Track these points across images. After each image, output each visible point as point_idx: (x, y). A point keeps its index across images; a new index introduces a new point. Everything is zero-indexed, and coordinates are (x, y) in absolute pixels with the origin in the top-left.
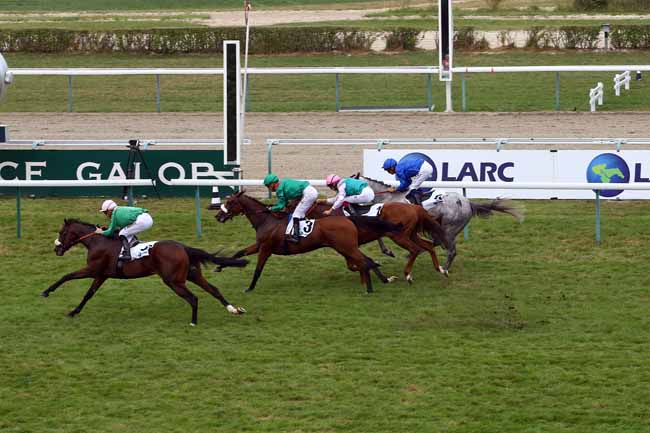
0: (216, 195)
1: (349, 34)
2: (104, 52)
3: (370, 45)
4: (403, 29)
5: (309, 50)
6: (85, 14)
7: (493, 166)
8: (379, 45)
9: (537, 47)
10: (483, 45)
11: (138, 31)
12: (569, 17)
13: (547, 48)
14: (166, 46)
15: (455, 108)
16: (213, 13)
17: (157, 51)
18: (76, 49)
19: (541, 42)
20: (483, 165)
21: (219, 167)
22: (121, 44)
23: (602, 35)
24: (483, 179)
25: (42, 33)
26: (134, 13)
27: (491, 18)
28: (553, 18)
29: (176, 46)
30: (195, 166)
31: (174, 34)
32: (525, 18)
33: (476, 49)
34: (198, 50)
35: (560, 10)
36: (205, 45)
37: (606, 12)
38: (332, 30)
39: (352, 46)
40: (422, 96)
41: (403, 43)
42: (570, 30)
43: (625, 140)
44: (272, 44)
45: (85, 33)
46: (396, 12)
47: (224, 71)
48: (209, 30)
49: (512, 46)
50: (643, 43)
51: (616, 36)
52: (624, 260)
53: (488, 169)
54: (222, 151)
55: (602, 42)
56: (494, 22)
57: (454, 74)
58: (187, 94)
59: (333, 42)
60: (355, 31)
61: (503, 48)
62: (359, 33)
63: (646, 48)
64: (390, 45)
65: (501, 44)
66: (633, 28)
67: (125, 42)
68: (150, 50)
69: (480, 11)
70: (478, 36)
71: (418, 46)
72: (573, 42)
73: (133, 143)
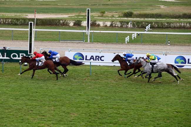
1: (64, 21)
3: (69, 24)
4: (78, 20)
5: (53, 25)
7: (99, 57)
8: (72, 24)
10: (99, 25)
11: (8, 18)
12: (122, 18)
13: (115, 26)
14: (15, 23)
15: (90, 41)
16: (29, 14)
17: (13, 24)
19: (114, 25)
21: (27, 55)
22: (3, 22)
23: (130, 23)
24: (96, 60)
26: (8, 14)
28: (117, 19)
29: (18, 23)
30: (21, 54)
31: (17, 20)
32: (110, 18)
33: (97, 26)
34: (24, 24)
35: (119, 17)
37: (131, 17)
38: (59, 20)
39: (65, 24)
41: (78, 24)
42: (121, 22)
46: (77, 16)
47: (29, 30)
48: (27, 19)
49: (106, 26)
51: (133, 24)
53: (97, 57)
54: (28, 51)
55: (130, 25)
56: (102, 19)
57: (90, 32)
58: (20, 35)
59: (59, 23)
60: (65, 20)
61: (104, 26)
62: (66, 21)
63: (141, 27)
64: (75, 24)
65: (103, 25)
66: (138, 22)
67: (4, 21)
68: (11, 23)
69: (99, 16)
70: (98, 23)
71: (82, 25)
72: (122, 25)
73: (4, 48)
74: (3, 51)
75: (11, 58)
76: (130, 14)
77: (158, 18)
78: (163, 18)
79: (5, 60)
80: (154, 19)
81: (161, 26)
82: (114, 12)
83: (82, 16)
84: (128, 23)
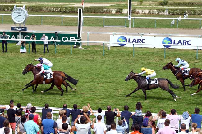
0: (75, 44)
2: (50, 12)
3: (112, 12)
4: (119, 9)
5: (97, 13)
6: (45, 3)
7: (140, 40)
8: (114, 12)
9: (151, 14)
10: (138, 13)
11: (58, 7)
12: (158, 7)
13: (153, 14)
14: (64, 11)
15: (131, 27)
16: (75, 4)
17: (62, 12)
18: (43, 11)
19: (152, 12)
20: (138, 39)
21: (76, 38)
23: (166, 11)
24: (138, 42)
25: (36, 7)
26: (57, 3)
27: (140, 7)
28: (154, 7)
29: (67, 11)
30: (70, 38)
31: (66, 8)
32: (148, 7)
33: (136, 13)
34: (71, 12)
35: (156, 5)
36: (73, 11)
37: (167, 6)
38: (103, 8)
39: (107, 12)
40: (123, 24)
41: (119, 11)
42: (158, 10)
43: (172, 35)
44: (89, 11)
45: (46, 7)
46: (118, 5)
47: (78, 16)
48: (74, 7)
49: (145, 13)
50: (175, 13)
51: (169, 11)
54: (77, 34)
55: (166, 13)
57: (132, 19)
58: (68, 22)
59: (103, 11)
60: (108, 9)
61: (143, 13)
62: (109, 9)
63: (176, 14)
64: (116, 12)
65: (142, 13)
66: (173, 10)
67: (55, 9)
68: (60, 12)
69: (137, 5)
70: (137, 10)
71: (123, 12)
72: (159, 13)
73: (56, 32)
74: (56, 35)
75: (62, 41)
76: (166, 3)
77: (190, 7)
78: (195, 6)
79: (57, 43)
80: (187, 7)
81: (194, 14)
82: (151, 1)
83: (123, 5)
84: (164, 11)
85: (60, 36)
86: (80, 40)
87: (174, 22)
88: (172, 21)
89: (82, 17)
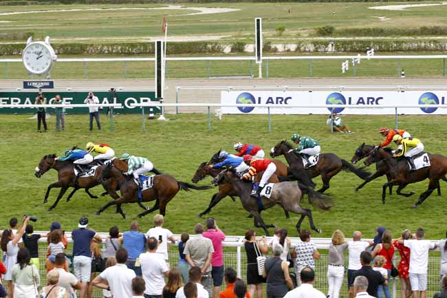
0: (151, 112)
1: (213, 45)
2: (101, 53)
3: (223, 50)
4: (238, 43)
5: (195, 53)
6: (93, 38)
7: (282, 98)
8: (228, 49)
9: (300, 51)
10: (276, 50)
11: (117, 44)
12: (315, 38)
13: (305, 51)
14: (128, 50)
15: (263, 76)
16: (151, 38)
17: (125, 53)
18: (88, 52)
19: (302, 48)
20: (278, 98)
21: (153, 99)
22: (108, 50)
23: (330, 45)
24: (277, 103)
25: (73, 45)
26: (115, 38)
27: (278, 39)
28: (307, 39)
29: (134, 51)
30: (142, 99)
31: (133, 45)
32: (294, 39)
33: (272, 52)
34: (144, 53)
35: (311, 35)
36: (146, 50)
37: (332, 36)
38: (205, 43)
39: (216, 50)
40: (247, 71)
41: (238, 49)
42: (315, 43)
43: (344, 86)
44: (176, 49)
45: (92, 45)
46: (235, 36)
47: (155, 59)
48: (149, 43)
49: (289, 50)
50: (349, 49)
51: (336, 45)
52: (345, 140)
53: (280, 100)
54: (154, 93)
55: (330, 48)
56: (280, 41)
57: (263, 60)
58: (139, 71)
59: (206, 49)
60: (216, 44)
61: (285, 51)
62: (218, 45)
63: (350, 51)
64: (233, 50)
65: (283, 49)
66: (344, 43)
67: (110, 49)
68: (122, 53)
69: (274, 36)
70: (273, 46)
71: (246, 50)
72: (317, 48)
73: (112, 89)
74: (111, 95)
75: (125, 107)
76: (329, 30)
77: (378, 36)
78: (386, 36)
79: (116, 111)
80: (371, 38)
81: (386, 49)
82: (300, 28)
83: (245, 36)
84: (326, 44)
85: (121, 97)
86: (161, 102)
87: (347, 65)
88: (343, 64)
89: (164, 59)
